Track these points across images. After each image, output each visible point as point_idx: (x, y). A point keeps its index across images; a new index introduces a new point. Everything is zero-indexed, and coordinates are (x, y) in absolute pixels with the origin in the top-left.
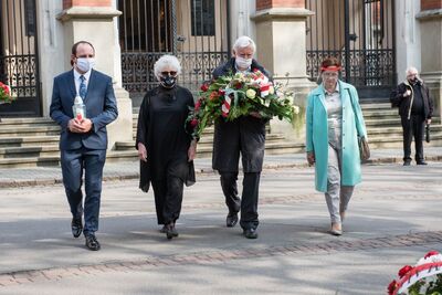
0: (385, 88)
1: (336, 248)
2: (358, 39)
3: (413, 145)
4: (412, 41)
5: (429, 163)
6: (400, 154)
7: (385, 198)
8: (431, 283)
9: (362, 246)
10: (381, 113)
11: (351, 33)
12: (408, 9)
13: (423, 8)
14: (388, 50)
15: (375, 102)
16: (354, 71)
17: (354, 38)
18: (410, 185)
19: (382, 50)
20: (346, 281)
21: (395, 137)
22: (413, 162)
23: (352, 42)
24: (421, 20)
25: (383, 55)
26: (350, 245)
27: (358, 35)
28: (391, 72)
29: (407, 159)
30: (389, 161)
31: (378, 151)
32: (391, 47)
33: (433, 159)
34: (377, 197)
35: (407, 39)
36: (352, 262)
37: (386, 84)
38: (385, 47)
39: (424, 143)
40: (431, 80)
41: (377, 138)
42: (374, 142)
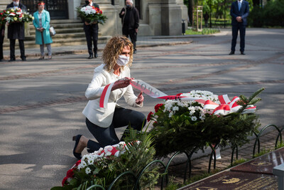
0: (62, 11)
1: (74, 101)
21: (70, 39)
28: (65, 1)
30: (71, 53)
31: (62, 47)
34: (76, 73)
37: (62, 9)
41: (61, 40)
42: (60, 42)
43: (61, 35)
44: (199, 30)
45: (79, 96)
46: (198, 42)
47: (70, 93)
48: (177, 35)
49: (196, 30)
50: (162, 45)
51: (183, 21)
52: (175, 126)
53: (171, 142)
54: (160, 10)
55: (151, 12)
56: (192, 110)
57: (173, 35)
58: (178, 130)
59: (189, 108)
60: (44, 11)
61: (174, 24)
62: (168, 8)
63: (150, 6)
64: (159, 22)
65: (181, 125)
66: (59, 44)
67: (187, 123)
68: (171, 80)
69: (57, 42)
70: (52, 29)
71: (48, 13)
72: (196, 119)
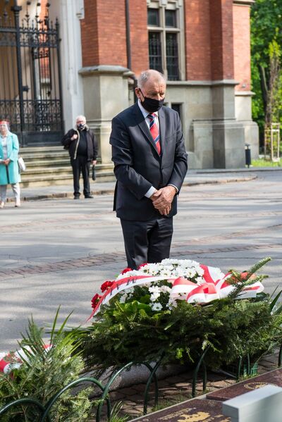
0: (55, 133)
1: (29, 272)
2: (30, 91)
3: (81, 182)
4: (76, 93)
5: (95, 196)
6: (71, 190)
7: (63, 227)
8: (128, 294)
9: (51, 269)
10: (52, 154)
11: (24, 84)
12: (72, 65)
13: (84, 64)
14: (56, 100)
15: (45, 145)
16: (27, 118)
17: (26, 89)
18: (82, 216)
19: (51, 100)
20: (42, 299)
21: (64, 175)
22: (82, 196)
23: (25, 93)
24: (83, 75)
25: (52, 104)
26: (40, 268)
27: (29, 86)
28: (59, 119)
29: (76, 194)
30: (61, 196)
31: (51, 187)
32: (58, 98)
33: (98, 193)
34: (56, 227)
35: (72, 91)
36: (46, 282)
37: (55, 130)
38: (53, 98)
39: (91, 180)
40: (94, 126)
41: (50, 176)
42: (48, 180)
43: (51, 169)
44: (274, 160)
45: (39, 264)
46: (265, 178)
47: (28, 259)
48: (238, 167)
49: (270, 160)
50: (207, 183)
51: (248, 146)
52: (122, 319)
53: (116, 347)
54: (211, 130)
55: (196, 133)
56: (156, 293)
57: (232, 167)
58: (127, 327)
59: (151, 290)
60: (9, 134)
61: (234, 151)
62: (223, 126)
63: (195, 124)
64: (210, 148)
65: (132, 318)
66: (46, 183)
67: (143, 314)
68: (196, 239)
69: (44, 180)
70: (21, 161)
71: (15, 137)
72: (160, 307)
